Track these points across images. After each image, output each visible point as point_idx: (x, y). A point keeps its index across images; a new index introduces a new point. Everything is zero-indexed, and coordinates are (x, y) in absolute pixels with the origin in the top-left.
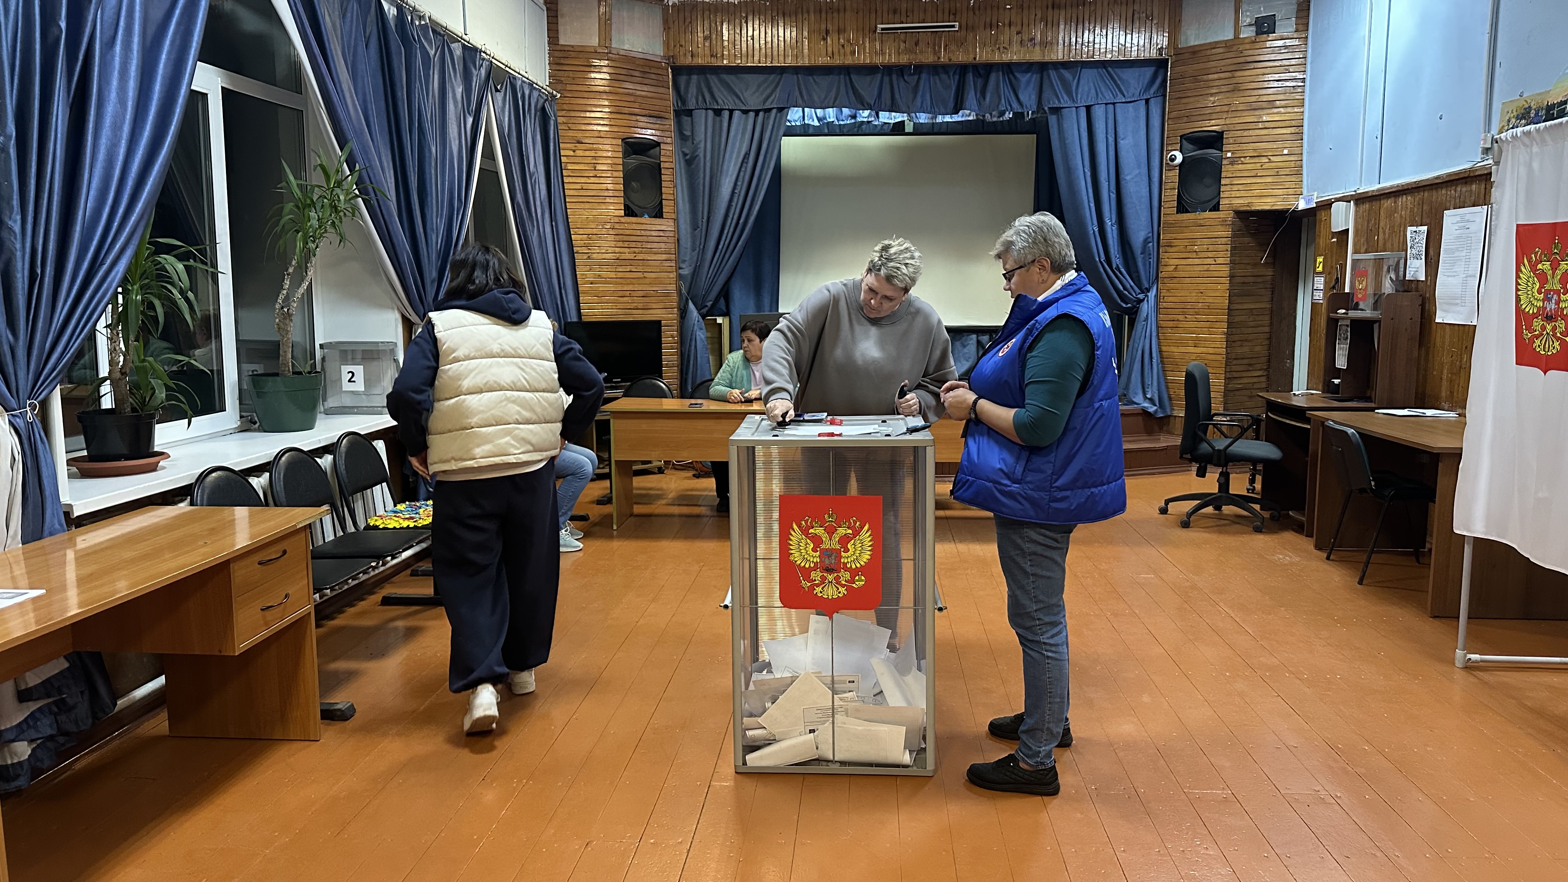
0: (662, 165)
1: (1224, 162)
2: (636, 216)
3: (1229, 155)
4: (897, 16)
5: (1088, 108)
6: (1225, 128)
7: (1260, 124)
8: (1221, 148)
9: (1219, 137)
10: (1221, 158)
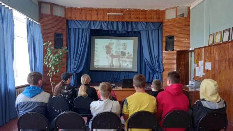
2: (57, 48)
4: (111, 12)
5: (148, 31)
6: (174, 35)
7: (181, 34)
8: (174, 39)
9: (173, 37)
10: (174, 41)
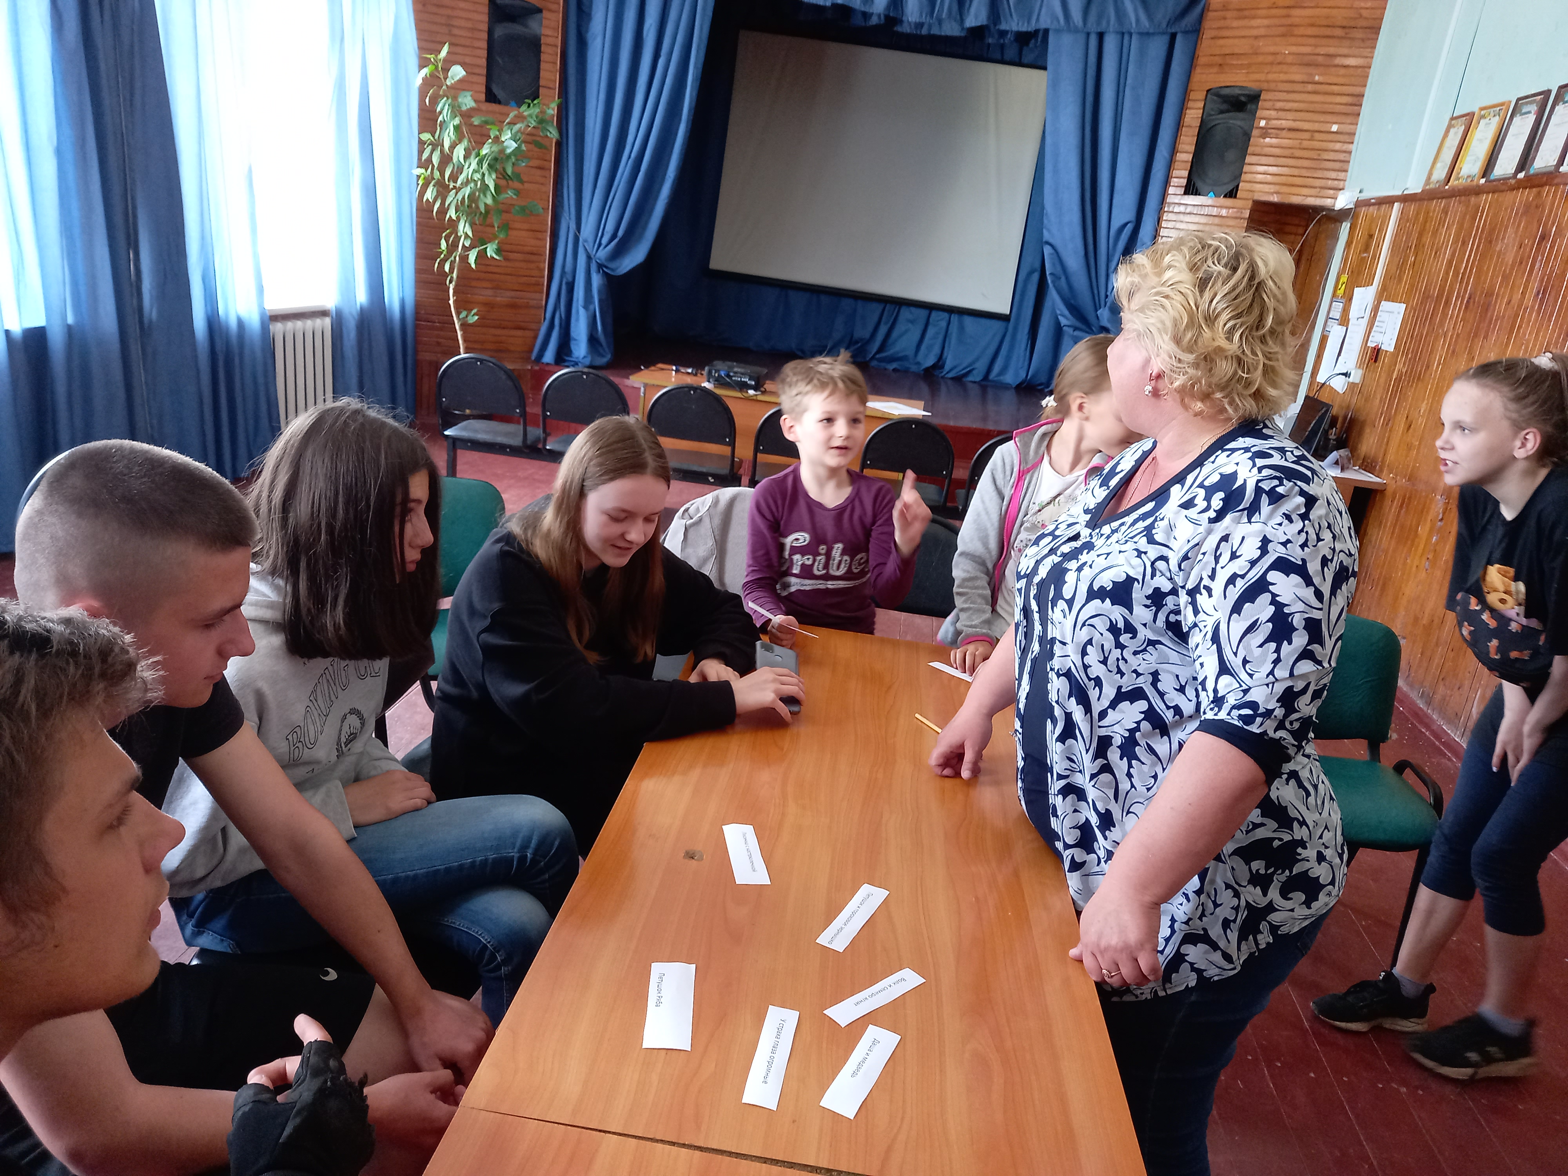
0: (543, 40)
1: (1255, 132)
2: (499, 103)
3: (1263, 123)
5: (1101, 36)
6: (1265, 86)
7: (1310, 87)
8: (1254, 113)
9: (1255, 98)
10: (1252, 127)
